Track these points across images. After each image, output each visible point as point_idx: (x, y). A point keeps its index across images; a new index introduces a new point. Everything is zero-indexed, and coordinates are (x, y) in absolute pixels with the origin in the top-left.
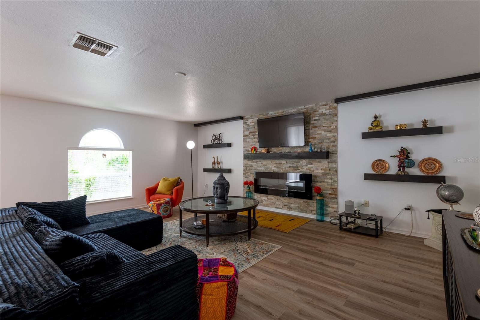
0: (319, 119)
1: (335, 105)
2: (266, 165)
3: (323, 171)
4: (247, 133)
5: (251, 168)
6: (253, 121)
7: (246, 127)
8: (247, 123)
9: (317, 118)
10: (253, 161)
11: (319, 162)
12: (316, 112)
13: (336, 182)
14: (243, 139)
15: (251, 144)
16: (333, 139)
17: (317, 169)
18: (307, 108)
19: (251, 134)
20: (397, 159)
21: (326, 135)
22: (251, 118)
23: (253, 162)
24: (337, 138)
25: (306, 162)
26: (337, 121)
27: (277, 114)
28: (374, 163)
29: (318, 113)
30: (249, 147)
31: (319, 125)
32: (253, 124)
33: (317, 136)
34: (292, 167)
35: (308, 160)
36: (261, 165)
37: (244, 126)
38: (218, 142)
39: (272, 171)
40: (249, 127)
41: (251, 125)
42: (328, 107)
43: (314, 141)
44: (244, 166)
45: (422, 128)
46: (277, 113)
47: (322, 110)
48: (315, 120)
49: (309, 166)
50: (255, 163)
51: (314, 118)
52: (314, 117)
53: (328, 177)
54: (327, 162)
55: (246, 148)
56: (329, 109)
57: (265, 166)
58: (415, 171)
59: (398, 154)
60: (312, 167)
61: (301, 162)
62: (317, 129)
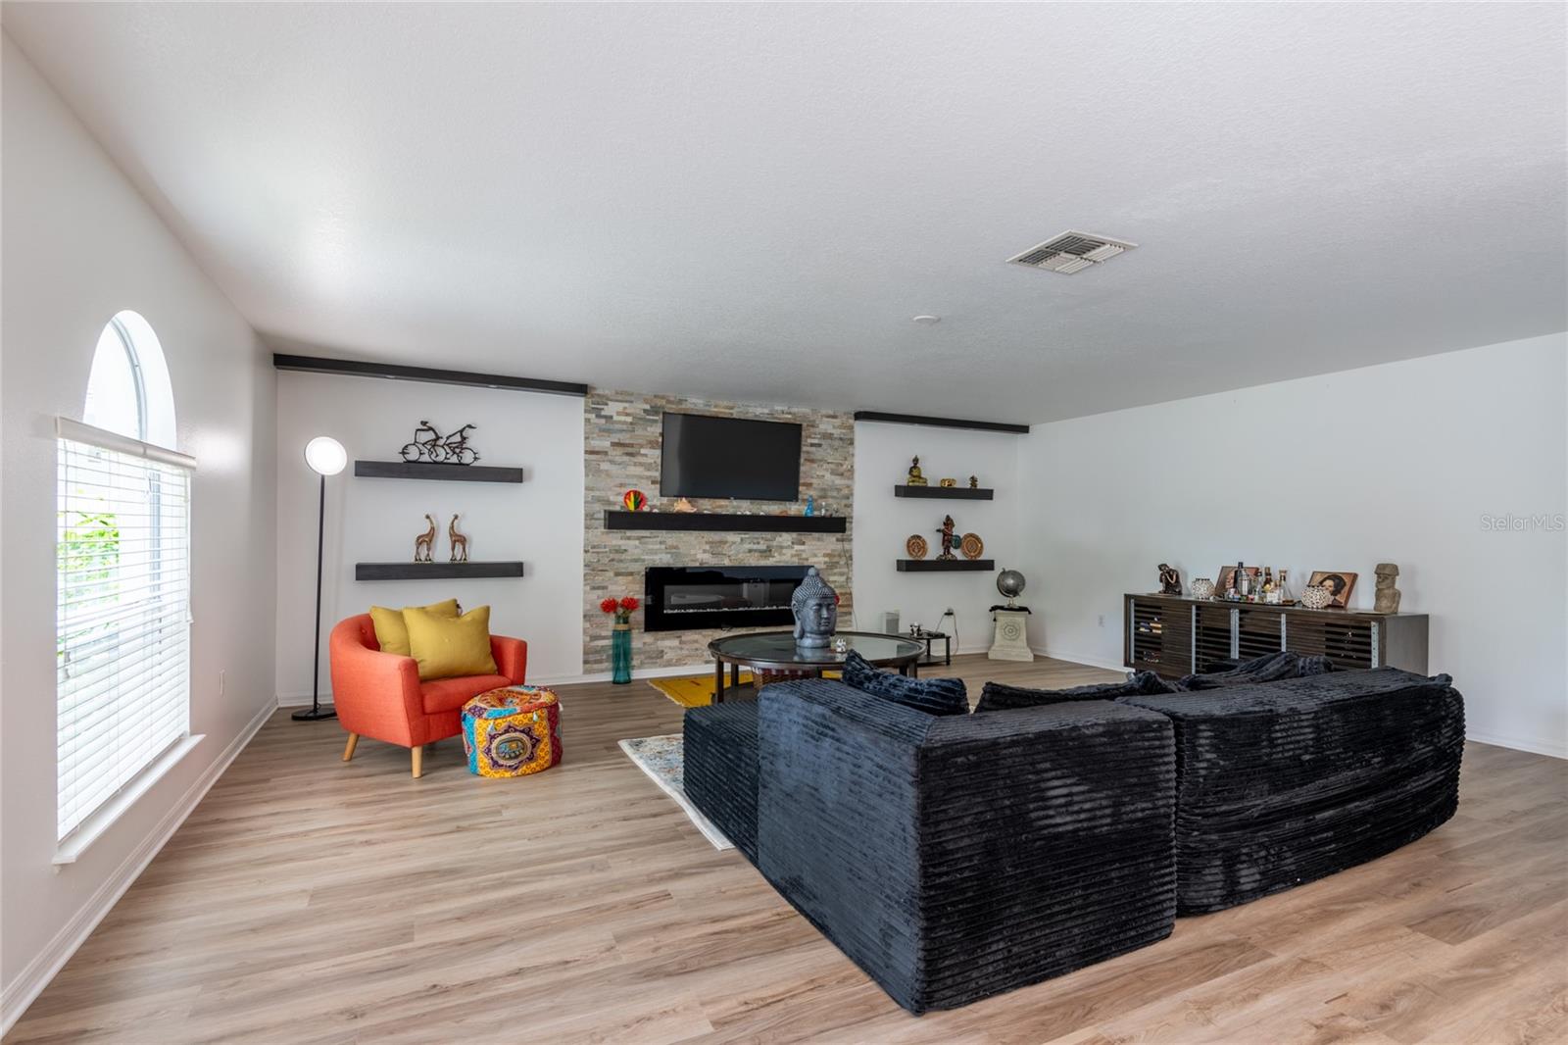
0: (820, 445)
1: (852, 421)
2: (676, 547)
3: (827, 559)
4: (604, 444)
5: (617, 556)
6: (628, 411)
7: (598, 419)
8: (603, 413)
9: (816, 441)
10: (629, 533)
11: (819, 539)
12: (813, 426)
13: (848, 579)
14: (586, 460)
15: (618, 481)
16: (846, 491)
17: (815, 556)
18: (794, 414)
19: (619, 451)
20: (941, 534)
21: (833, 482)
22: (620, 398)
23: (629, 538)
24: (852, 490)
25: (790, 538)
26: (853, 455)
27: (716, 410)
28: (909, 541)
29: (817, 430)
30: (610, 489)
31: (819, 458)
32: (629, 419)
33: (814, 481)
34: (755, 551)
35: (794, 535)
36: (658, 546)
37: (587, 420)
38: (454, 459)
39: (697, 565)
40: (609, 426)
41: (619, 422)
42: (837, 422)
43: (808, 492)
44: (586, 552)
45: (970, 489)
46: (716, 406)
47: (826, 426)
48: (812, 445)
49: (797, 547)
50: (637, 542)
51: (810, 441)
52: (810, 437)
53: (836, 571)
54: (834, 539)
55: (597, 494)
56: (840, 427)
57: (674, 550)
58: (958, 554)
59: (943, 527)
60: (803, 551)
61: (778, 539)
62: (815, 465)
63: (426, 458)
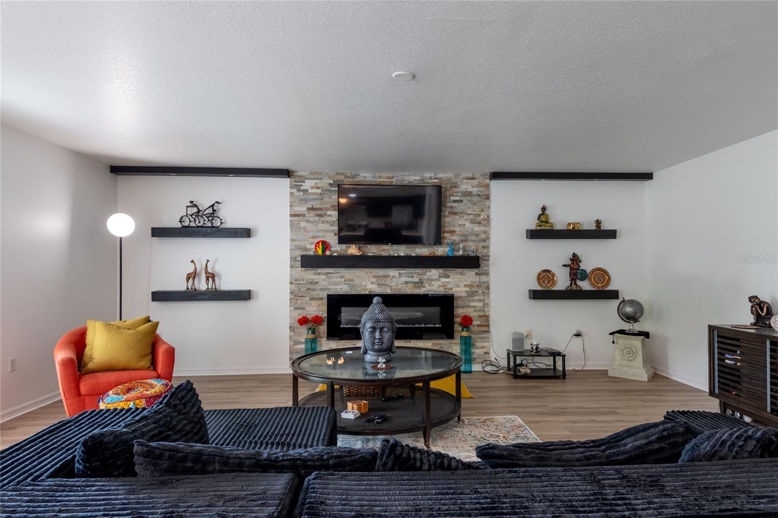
0: (461, 201)
1: (487, 181)
2: (352, 280)
3: (467, 289)
4: (302, 209)
5: (312, 287)
6: (318, 185)
7: (299, 194)
8: (302, 188)
9: (458, 198)
10: (319, 270)
11: (461, 274)
12: (455, 187)
13: (486, 305)
14: (290, 221)
15: (312, 234)
16: (483, 236)
17: (458, 286)
18: (440, 179)
19: (313, 213)
21: (472, 229)
22: (313, 176)
23: (319, 274)
24: (489, 235)
25: (438, 273)
26: (489, 207)
27: (380, 180)
28: (539, 275)
29: (458, 190)
30: (307, 240)
31: (460, 211)
32: (319, 191)
33: (456, 229)
34: (411, 282)
35: (441, 271)
36: (339, 280)
37: (292, 194)
38: (209, 224)
39: (367, 293)
40: (306, 197)
41: (313, 193)
42: (475, 182)
43: (451, 237)
44: (291, 283)
45: (595, 230)
46: (380, 178)
47: (466, 186)
48: (455, 201)
49: (443, 280)
50: (325, 277)
51: (452, 198)
52: (453, 195)
53: (475, 298)
54: (474, 273)
55: (298, 243)
56: (477, 186)
57: (350, 282)
60: (449, 282)
61: (428, 274)
62: (457, 217)
63: (193, 224)
